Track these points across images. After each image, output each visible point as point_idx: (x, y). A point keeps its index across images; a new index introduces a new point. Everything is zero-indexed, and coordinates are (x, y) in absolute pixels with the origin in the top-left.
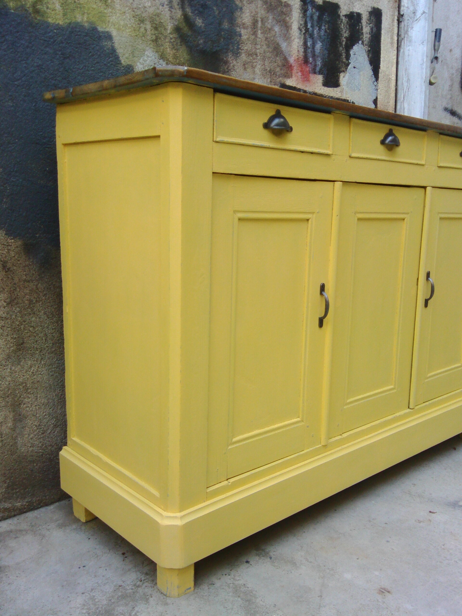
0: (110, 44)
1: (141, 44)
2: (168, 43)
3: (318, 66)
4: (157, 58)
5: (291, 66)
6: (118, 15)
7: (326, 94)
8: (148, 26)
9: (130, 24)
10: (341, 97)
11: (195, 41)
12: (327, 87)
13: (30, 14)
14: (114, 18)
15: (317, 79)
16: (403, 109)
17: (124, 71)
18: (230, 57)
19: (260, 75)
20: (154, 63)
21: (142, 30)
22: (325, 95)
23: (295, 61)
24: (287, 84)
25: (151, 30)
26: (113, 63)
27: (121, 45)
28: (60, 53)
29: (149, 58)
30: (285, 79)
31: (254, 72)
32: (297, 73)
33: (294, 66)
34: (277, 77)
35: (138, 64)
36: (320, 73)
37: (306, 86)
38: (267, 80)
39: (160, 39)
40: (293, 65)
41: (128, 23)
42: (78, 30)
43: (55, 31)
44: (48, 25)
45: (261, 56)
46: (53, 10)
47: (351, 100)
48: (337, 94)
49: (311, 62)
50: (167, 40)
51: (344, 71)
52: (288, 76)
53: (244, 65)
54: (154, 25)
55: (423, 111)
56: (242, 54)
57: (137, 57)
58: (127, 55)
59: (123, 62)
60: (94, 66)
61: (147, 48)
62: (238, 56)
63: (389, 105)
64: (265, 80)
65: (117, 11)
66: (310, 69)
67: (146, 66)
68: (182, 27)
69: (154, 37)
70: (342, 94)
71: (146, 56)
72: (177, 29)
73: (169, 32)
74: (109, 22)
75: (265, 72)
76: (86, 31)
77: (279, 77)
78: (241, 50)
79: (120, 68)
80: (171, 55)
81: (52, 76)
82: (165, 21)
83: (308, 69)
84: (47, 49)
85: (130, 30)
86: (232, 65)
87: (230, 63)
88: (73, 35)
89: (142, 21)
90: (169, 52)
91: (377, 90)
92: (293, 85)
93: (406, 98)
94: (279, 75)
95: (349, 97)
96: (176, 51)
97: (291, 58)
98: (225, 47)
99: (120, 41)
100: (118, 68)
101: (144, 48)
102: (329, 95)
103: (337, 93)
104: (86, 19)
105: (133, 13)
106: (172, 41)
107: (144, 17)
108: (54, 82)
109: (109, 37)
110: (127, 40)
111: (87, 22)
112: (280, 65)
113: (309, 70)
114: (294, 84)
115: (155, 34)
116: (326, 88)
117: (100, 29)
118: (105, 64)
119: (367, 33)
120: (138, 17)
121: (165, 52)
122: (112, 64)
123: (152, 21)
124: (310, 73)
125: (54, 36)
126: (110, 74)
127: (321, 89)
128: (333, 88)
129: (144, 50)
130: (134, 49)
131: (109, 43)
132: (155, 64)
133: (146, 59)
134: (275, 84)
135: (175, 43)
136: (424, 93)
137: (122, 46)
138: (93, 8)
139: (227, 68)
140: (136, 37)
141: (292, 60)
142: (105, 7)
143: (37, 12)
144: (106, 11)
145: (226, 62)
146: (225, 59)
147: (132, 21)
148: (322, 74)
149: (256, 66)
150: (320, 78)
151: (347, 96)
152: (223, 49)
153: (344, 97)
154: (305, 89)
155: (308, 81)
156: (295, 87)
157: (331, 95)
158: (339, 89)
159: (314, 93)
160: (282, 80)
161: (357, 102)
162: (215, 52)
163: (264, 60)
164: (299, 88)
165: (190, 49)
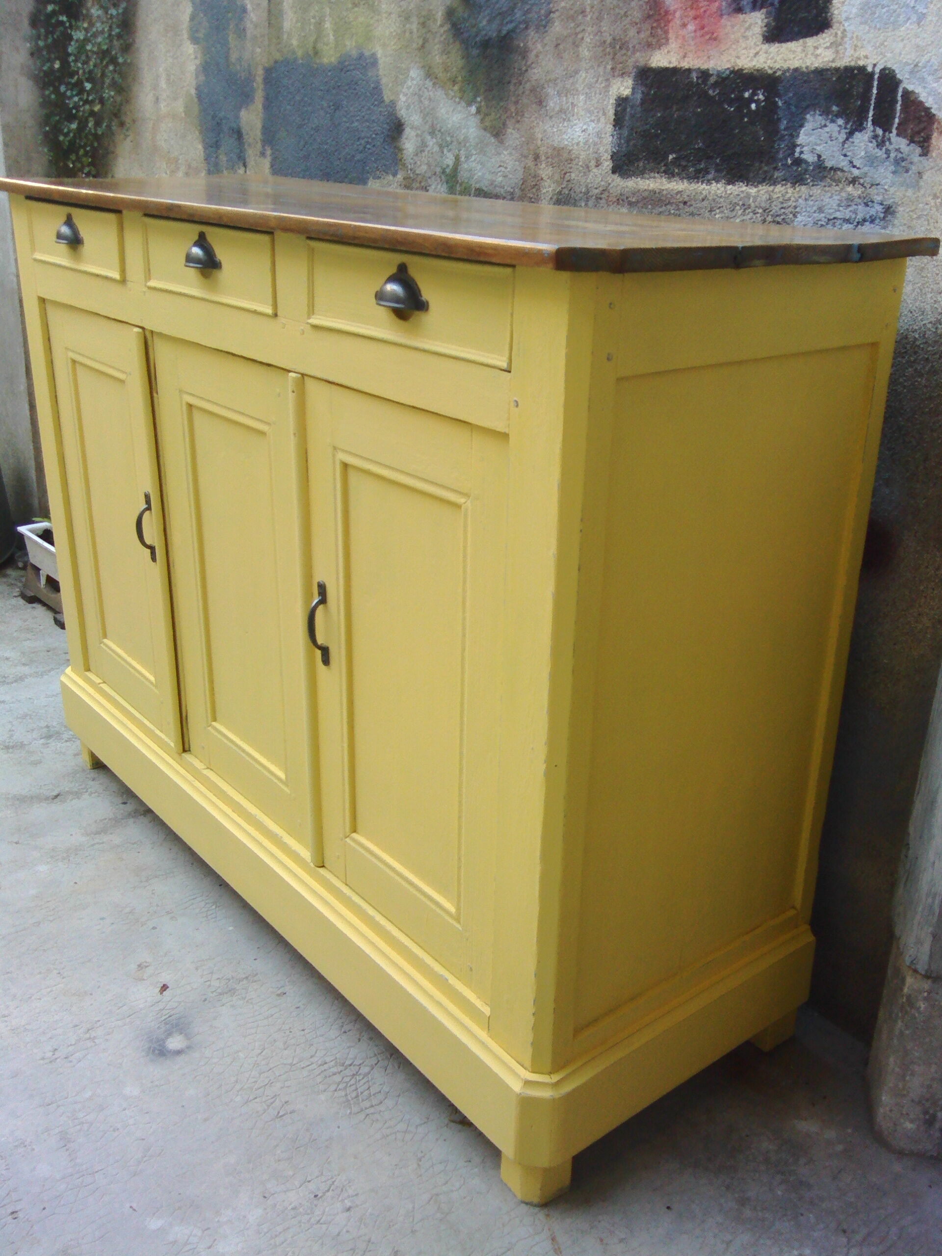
2: (438, 46)
4: (423, 79)
5: (667, 11)
6: (384, 21)
7: (777, 66)
8: (415, 25)
10: (833, 61)
11: (475, 26)
12: (780, 42)
14: (379, 28)
15: (747, 25)
17: (386, 113)
18: (531, 38)
19: (590, 60)
20: (419, 88)
21: (408, 34)
22: (771, 68)
24: (653, 65)
25: (418, 31)
26: (377, 102)
27: (385, 70)
29: (414, 82)
30: (649, 54)
31: (578, 56)
33: (675, 12)
34: (629, 53)
35: (401, 96)
36: (758, 4)
37: (709, 57)
38: (605, 67)
39: (428, 41)
40: (672, 8)
42: (347, 63)
47: (875, 65)
48: (817, 56)
52: (656, 41)
56: (553, 23)
57: (401, 85)
59: (385, 98)
61: (412, 65)
64: (601, 70)
66: (724, 3)
70: (837, 52)
71: (410, 79)
72: (450, 13)
73: (439, 23)
74: (374, 37)
75: (601, 49)
77: (634, 53)
78: (553, 13)
82: (436, 6)
83: (717, 5)
86: (533, 54)
87: (531, 52)
88: (342, 72)
89: (408, 19)
90: (438, 61)
92: (670, 62)
94: (634, 47)
95: (866, 57)
96: (447, 57)
98: (522, 18)
99: (385, 64)
100: (381, 109)
101: (409, 65)
102: (785, 66)
103: (819, 52)
104: (354, 43)
105: (399, 9)
106: (443, 39)
107: (411, 11)
109: (375, 61)
110: (391, 60)
111: (354, 47)
112: (638, 21)
113: (720, 8)
114: (674, 60)
115: (422, 36)
116: (774, 48)
117: (365, 53)
118: (369, 108)
120: (404, 14)
121: (433, 64)
122: (375, 105)
123: (420, 14)
124: (722, 15)
127: (757, 54)
128: (801, 41)
129: (409, 70)
130: (398, 72)
132: (419, 90)
133: (411, 84)
134: (623, 74)
135: (447, 42)
137: (386, 72)
139: (525, 65)
140: (400, 50)
142: (372, 15)
145: (524, 52)
146: (522, 45)
148: (761, 7)
149: (582, 39)
150: (756, 21)
151: (863, 53)
152: (520, 23)
153: (845, 61)
154: (704, 67)
155: (715, 39)
156: (675, 71)
157: (796, 64)
158: (824, 39)
159: (732, 72)
160: (640, 58)
161: (907, 64)
162: (505, 36)
163: (600, 19)
164: (687, 67)
165: (466, 44)
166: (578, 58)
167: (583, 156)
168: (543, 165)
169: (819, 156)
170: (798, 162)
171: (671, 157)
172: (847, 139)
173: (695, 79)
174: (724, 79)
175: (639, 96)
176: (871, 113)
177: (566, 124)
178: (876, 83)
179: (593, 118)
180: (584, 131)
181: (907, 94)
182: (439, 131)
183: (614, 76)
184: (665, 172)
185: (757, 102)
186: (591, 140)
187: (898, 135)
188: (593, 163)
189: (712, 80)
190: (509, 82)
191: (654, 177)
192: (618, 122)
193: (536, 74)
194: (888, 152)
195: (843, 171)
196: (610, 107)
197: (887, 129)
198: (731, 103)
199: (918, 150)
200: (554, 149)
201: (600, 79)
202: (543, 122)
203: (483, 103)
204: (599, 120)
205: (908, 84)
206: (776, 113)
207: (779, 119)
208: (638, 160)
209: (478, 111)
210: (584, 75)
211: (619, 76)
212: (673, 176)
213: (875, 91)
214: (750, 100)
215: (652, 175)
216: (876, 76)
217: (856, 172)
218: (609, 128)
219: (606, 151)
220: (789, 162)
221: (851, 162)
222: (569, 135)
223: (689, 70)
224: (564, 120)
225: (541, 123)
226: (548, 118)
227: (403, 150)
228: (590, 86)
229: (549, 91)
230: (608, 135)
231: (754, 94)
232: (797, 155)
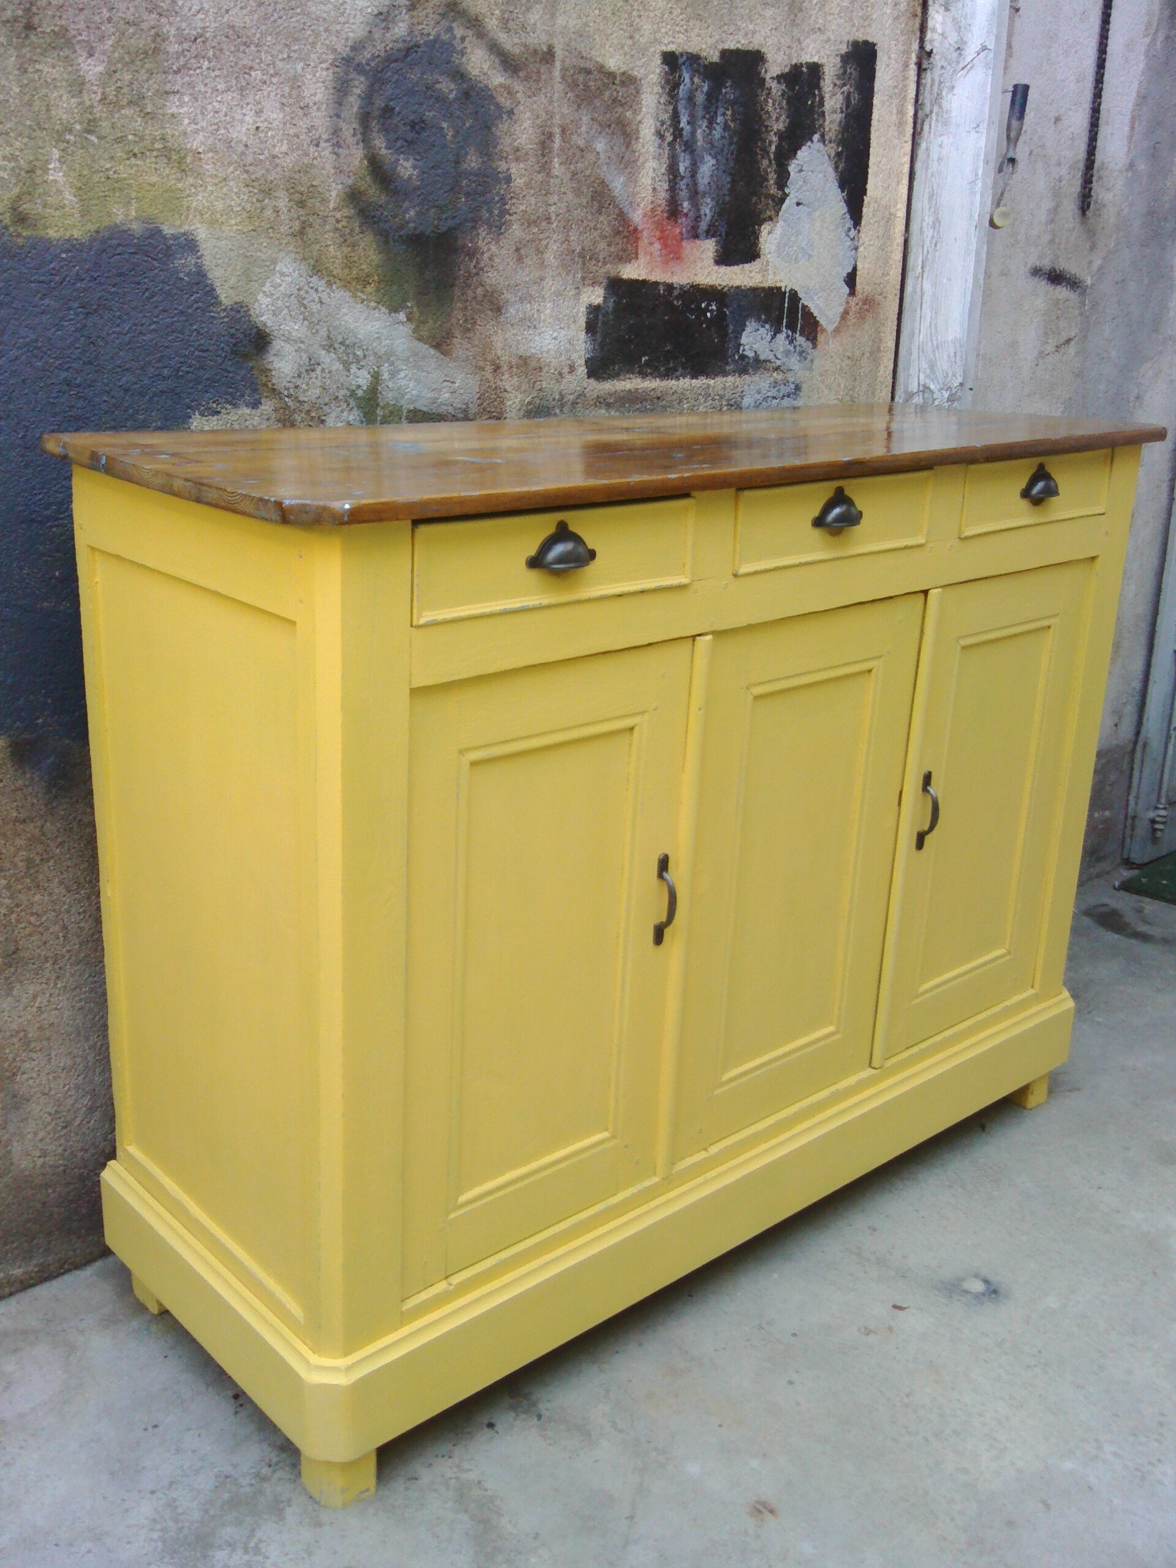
0: (193, 262)
1: (265, 247)
2: (331, 234)
3: (703, 217)
4: (305, 275)
5: (635, 230)
6: (210, 188)
7: (724, 284)
8: (283, 201)
9: (239, 205)
10: (762, 282)
11: (395, 216)
12: (726, 265)
13: (6, 228)
14: (200, 198)
15: (702, 249)
16: (919, 294)
17: (226, 320)
18: (483, 239)
19: (557, 268)
20: (298, 287)
21: (269, 213)
22: (720, 285)
23: (645, 215)
24: (625, 277)
25: (289, 211)
26: (200, 304)
27: (219, 259)
28: (76, 305)
29: (287, 278)
30: (620, 266)
31: (543, 262)
32: (651, 244)
33: (642, 231)
34: (600, 264)
35: (260, 297)
36: (710, 233)
37: (673, 273)
38: (574, 277)
39: (311, 226)
40: (640, 228)
41: (233, 203)
42: (116, 242)
43: (64, 255)
44: (46, 245)
45: (559, 221)
46: (57, 209)
47: (786, 287)
48: (751, 278)
49: (685, 211)
50: (328, 227)
51: (770, 219)
52: (627, 256)
53: (517, 250)
54: (297, 197)
55: (969, 299)
56: (511, 225)
57: (256, 281)
58: (233, 281)
59: (222, 298)
60: (155, 320)
61: (282, 255)
62: (502, 231)
63: (888, 282)
64: (570, 278)
65: (208, 179)
66: (684, 230)
67: (278, 298)
68: (363, 188)
69: (297, 225)
70: (763, 276)
71: (278, 274)
72: (353, 196)
73: (332, 205)
74: (188, 209)
75: (569, 258)
76: (136, 241)
77: (605, 263)
78: (510, 215)
79: (216, 315)
80: (337, 261)
81: (60, 362)
82: (323, 182)
83: (678, 231)
84: (47, 301)
85: (239, 219)
86: (486, 256)
87: (483, 253)
88: (104, 256)
89: (268, 192)
90: (334, 253)
91: (856, 249)
92: (639, 275)
93: (927, 269)
94: (605, 258)
95: (781, 281)
96: (349, 249)
97: (634, 210)
98: (470, 216)
99: (216, 250)
100: (212, 314)
101: (274, 256)
102: (730, 285)
103: (752, 275)
104: (134, 213)
105: (245, 176)
106: (340, 226)
107: (272, 182)
108: (63, 375)
109: (190, 245)
110: (233, 245)
111: (136, 218)
112: (607, 234)
113: (681, 233)
114: (643, 273)
115: (298, 218)
116: (723, 269)
117: (167, 230)
118: (182, 312)
119: (835, 112)
120: (255, 184)
121: (323, 257)
122: (197, 309)
123: (292, 188)
124: (682, 239)
125: (62, 267)
126: (194, 334)
127: (710, 273)
128: (741, 266)
129: (274, 262)
130: (249, 263)
131: (192, 260)
132: (299, 290)
133: (278, 281)
134: (593, 283)
135: (348, 230)
136: (973, 255)
137: (220, 262)
138: (149, 184)
139: (475, 267)
140: (253, 233)
141: (637, 217)
142: (179, 175)
143: (21, 219)
144: (180, 185)
145: (472, 253)
146: (470, 245)
147: (242, 197)
148: (713, 236)
149: (546, 247)
150: (709, 247)
151: (778, 278)
152: (466, 221)
153: (770, 282)
154: (669, 281)
155: (677, 259)
156: (644, 282)
157: (737, 283)
158: (756, 265)
159: (692, 286)
160: (612, 269)
161: (803, 287)
162: (445, 233)
163: (567, 228)
164: (654, 280)
165: (385, 237)
166: (542, 264)
167: (555, 363)
168: (506, 376)
169: (756, 352)
170: (743, 357)
171: (643, 359)
172: (772, 339)
173: (662, 292)
174: (685, 292)
175: (611, 304)
176: (785, 321)
177: (531, 332)
178: (787, 299)
179: (562, 326)
180: (555, 338)
181: (804, 307)
182: (342, 343)
183: (584, 285)
184: (640, 373)
185: (711, 311)
186: (562, 348)
187: (800, 335)
188: (566, 370)
189: (676, 293)
190: (453, 285)
191: (630, 379)
192: (590, 328)
193: (491, 278)
194: (795, 347)
195: (769, 361)
196: (581, 314)
197: (794, 331)
198: (692, 312)
199: (811, 345)
200: (521, 357)
201: (568, 288)
202: (502, 330)
203: (415, 309)
204: (569, 327)
205: (804, 301)
206: (725, 320)
207: (727, 326)
208: (614, 363)
209: (409, 319)
210: (550, 283)
211: (589, 285)
212: (647, 376)
213: (786, 305)
214: (706, 310)
215: (627, 376)
216: (787, 295)
217: (778, 363)
218: (582, 335)
219: (580, 357)
220: (737, 357)
221: (775, 355)
222: (536, 343)
223: (656, 284)
224: (529, 327)
225: (500, 331)
226: (509, 326)
227: (271, 370)
228: (558, 294)
229: (509, 296)
230: (580, 342)
231: (709, 305)
232: (741, 352)
